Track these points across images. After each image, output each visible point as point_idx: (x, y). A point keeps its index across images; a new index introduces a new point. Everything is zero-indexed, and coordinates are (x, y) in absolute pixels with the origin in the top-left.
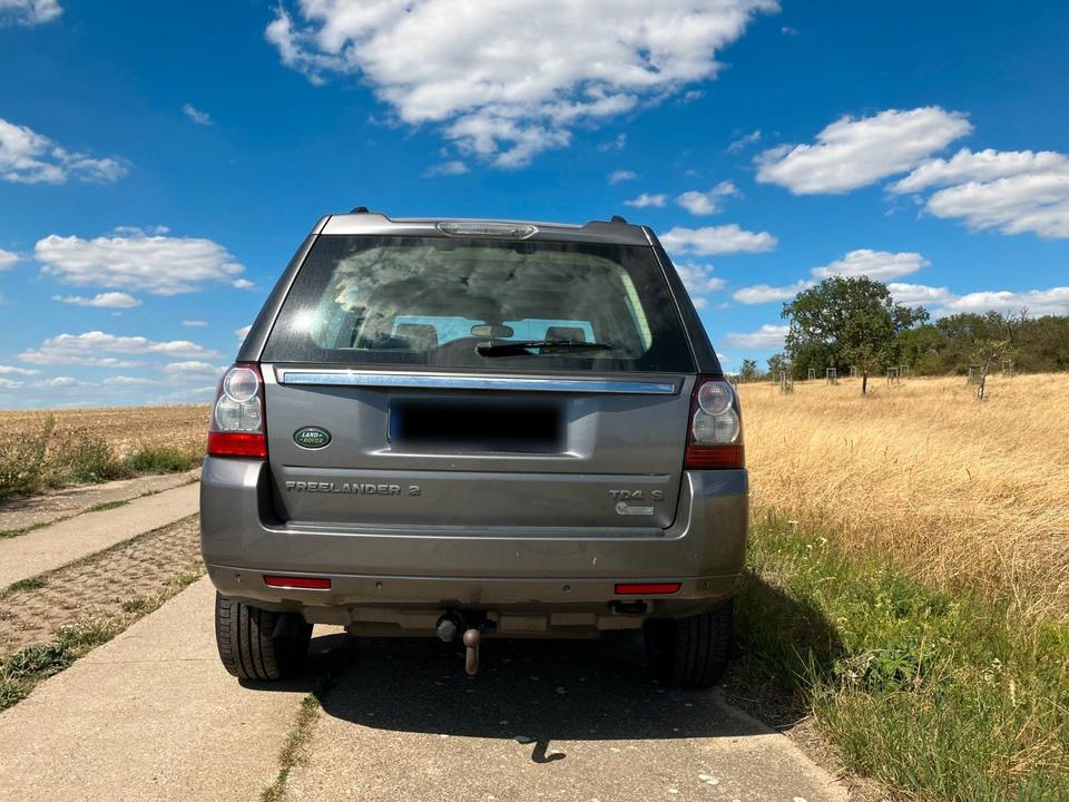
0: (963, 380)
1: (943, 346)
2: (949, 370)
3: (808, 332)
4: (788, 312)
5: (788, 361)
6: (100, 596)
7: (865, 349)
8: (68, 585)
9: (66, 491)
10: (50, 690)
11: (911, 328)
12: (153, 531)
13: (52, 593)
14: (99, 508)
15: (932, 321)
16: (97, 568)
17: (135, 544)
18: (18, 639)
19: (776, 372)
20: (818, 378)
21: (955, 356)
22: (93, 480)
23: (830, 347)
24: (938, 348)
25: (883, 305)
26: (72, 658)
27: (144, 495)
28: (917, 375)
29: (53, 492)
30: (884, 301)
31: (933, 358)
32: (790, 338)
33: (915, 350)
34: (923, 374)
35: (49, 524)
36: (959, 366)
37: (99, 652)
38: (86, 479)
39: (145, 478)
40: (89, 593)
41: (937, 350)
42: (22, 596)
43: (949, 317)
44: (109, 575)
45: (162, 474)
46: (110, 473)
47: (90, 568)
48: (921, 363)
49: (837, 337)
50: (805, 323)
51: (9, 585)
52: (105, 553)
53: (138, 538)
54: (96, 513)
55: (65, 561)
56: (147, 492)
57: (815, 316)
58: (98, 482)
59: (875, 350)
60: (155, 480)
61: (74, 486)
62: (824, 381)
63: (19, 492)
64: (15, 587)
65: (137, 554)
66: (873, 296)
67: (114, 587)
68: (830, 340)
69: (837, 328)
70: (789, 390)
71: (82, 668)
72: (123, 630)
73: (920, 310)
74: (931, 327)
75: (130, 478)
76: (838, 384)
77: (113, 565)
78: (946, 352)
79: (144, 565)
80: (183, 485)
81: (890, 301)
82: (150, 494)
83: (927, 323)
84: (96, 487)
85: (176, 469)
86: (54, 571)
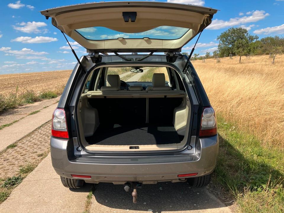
0: (268, 56)
1: (262, 47)
2: (263, 53)
3: (224, 44)
4: (219, 38)
5: (218, 52)
6: (31, 150)
7: (240, 49)
8: (23, 145)
9: (24, 106)
10: (16, 192)
11: (253, 41)
12: (46, 123)
13: (18, 149)
14: (32, 114)
15: (259, 39)
16: (31, 138)
17: (41, 128)
18: (8, 169)
19: (215, 56)
20: (227, 57)
21: (266, 49)
22: (31, 102)
23: (230, 48)
24: (261, 47)
25: (245, 35)
26: (23, 179)
27: (44, 108)
28: (254, 55)
29: (20, 107)
30: (246, 34)
31: (259, 50)
32: (219, 46)
33: (254, 48)
34: (256, 55)
35: (18, 121)
36: (267, 52)
37: (30, 175)
38: (29, 102)
39: (44, 101)
40: (28, 149)
41: (261, 48)
42: (10, 150)
43: (264, 38)
44: (34, 141)
45: (49, 99)
46: (35, 100)
47: (29, 138)
48: (256, 51)
49: (232, 45)
50: (223, 41)
51: (6, 147)
52: (33, 132)
53: (42, 126)
54: (31, 116)
55: (22, 136)
56: (45, 107)
57: (226, 39)
58: (32, 103)
59: (243, 50)
60: (47, 101)
61: (26, 105)
62: (229, 58)
63: (11, 108)
64: (8, 148)
65: (42, 132)
66: (243, 33)
67: (35, 146)
68: (230, 46)
69: (232, 43)
70: (219, 62)
71: (25, 183)
72: (37, 166)
73: (256, 36)
74: (259, 41)
75: (41, 101)
76: (232, 59)
77: (35, 137)
78: (263, 48)
79: (44, 136)
80: (55, 103)
81: (247, 34)
82: (46, 107)
83: (258, 40)
84: (32, 105)
85: (53, 97)
86: (19, 140)
